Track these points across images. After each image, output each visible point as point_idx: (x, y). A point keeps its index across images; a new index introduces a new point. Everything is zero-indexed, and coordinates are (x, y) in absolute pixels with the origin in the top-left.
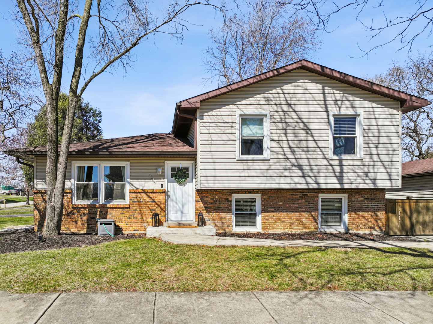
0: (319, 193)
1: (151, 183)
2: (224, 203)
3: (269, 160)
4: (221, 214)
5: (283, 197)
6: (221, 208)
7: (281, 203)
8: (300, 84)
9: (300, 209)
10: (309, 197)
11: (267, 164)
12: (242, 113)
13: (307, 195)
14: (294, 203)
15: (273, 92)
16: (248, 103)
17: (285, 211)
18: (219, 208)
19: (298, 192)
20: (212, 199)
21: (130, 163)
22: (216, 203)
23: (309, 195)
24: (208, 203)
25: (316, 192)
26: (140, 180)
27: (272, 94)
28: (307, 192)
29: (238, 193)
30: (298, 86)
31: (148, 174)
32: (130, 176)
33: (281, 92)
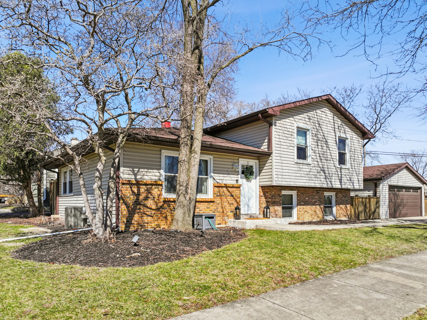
0: (324, 191)
1: (228, 178)
2: (277, 198)
3: (311, 165)
4: (276, 207)
5: (308, 194)
6: (276, 202)
7: (307, 199)
8: (324, 111)
9: (316, 203)
10: (320, 194)
11: (309, 168)
12: (298, 126)
13: (319, 192)
14: (313, 199)
15: (312, 113)
16: (300, 118)
17: (309, 204)
18: (275, 202)
19: (315, 190)
20: (271, 194)
21: (213, 157)
22: (273, 198)
23: (320, 193)
24: (268, 198)
25: (322, 191)
26: (220, 175)
27: (311, 114)
28: (319, 191)
29: (285, 190)
30: (323, 112)
31: (227, 169)
32: (214, 170)
33: (315, 114)
